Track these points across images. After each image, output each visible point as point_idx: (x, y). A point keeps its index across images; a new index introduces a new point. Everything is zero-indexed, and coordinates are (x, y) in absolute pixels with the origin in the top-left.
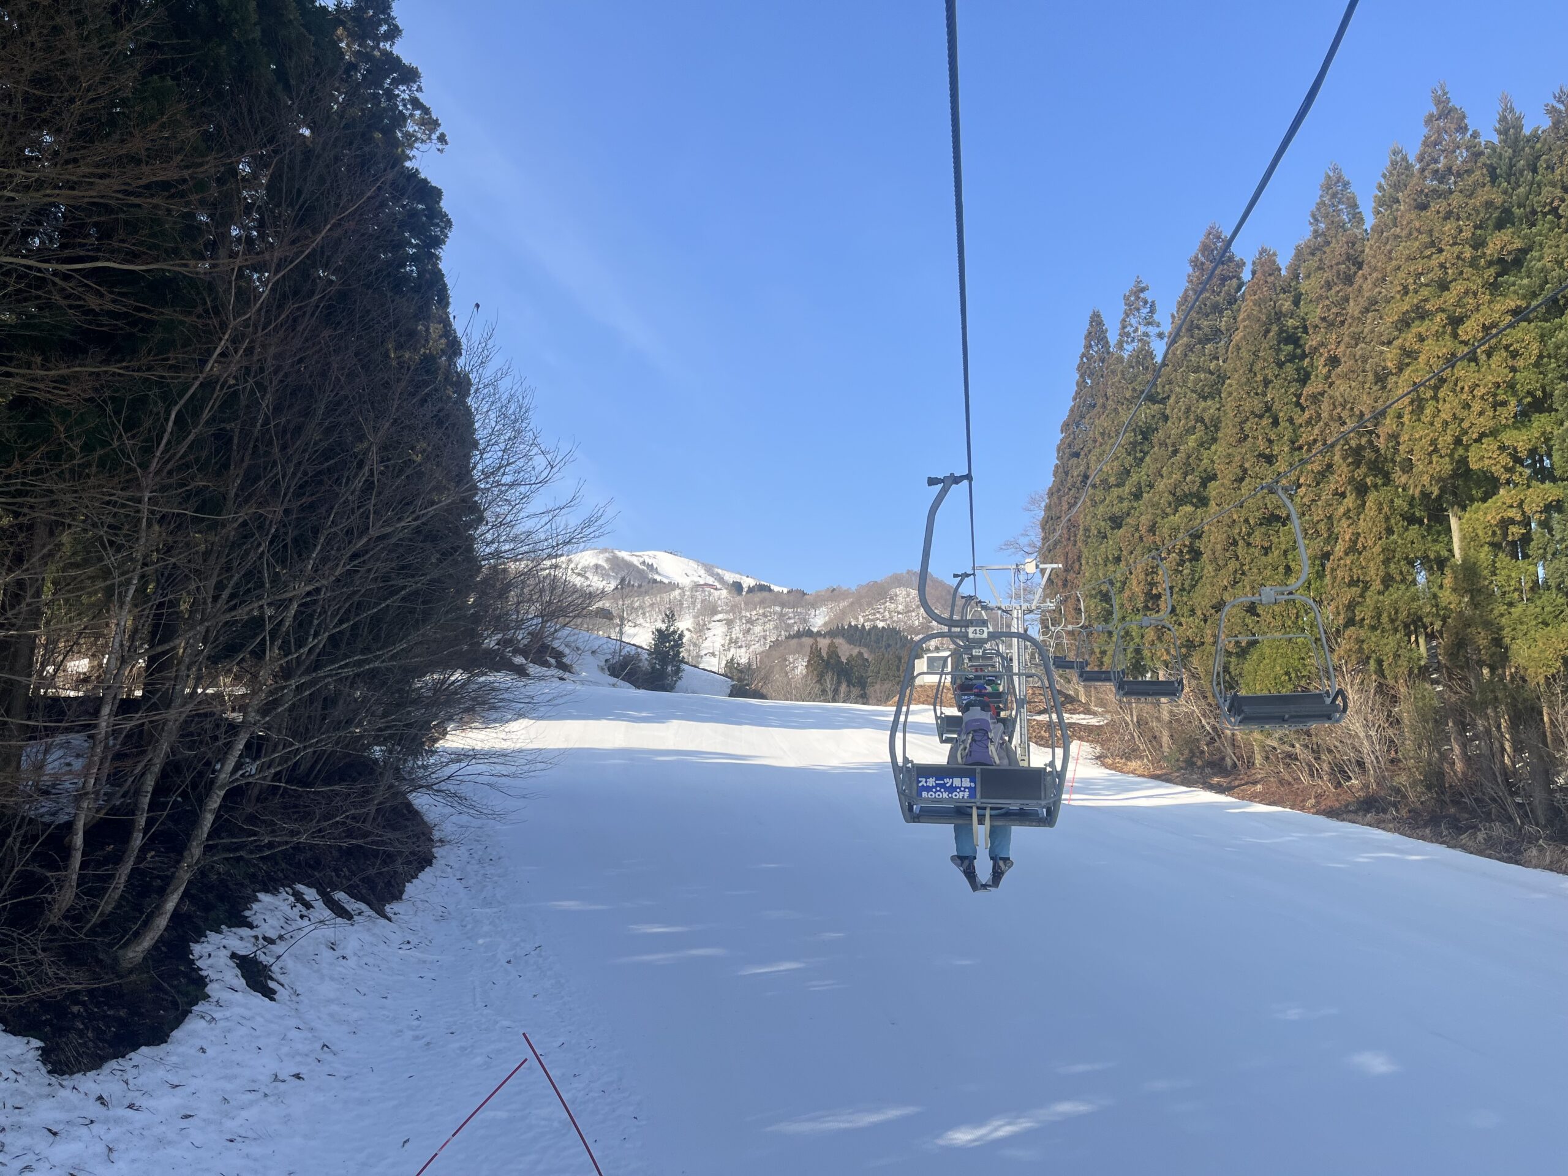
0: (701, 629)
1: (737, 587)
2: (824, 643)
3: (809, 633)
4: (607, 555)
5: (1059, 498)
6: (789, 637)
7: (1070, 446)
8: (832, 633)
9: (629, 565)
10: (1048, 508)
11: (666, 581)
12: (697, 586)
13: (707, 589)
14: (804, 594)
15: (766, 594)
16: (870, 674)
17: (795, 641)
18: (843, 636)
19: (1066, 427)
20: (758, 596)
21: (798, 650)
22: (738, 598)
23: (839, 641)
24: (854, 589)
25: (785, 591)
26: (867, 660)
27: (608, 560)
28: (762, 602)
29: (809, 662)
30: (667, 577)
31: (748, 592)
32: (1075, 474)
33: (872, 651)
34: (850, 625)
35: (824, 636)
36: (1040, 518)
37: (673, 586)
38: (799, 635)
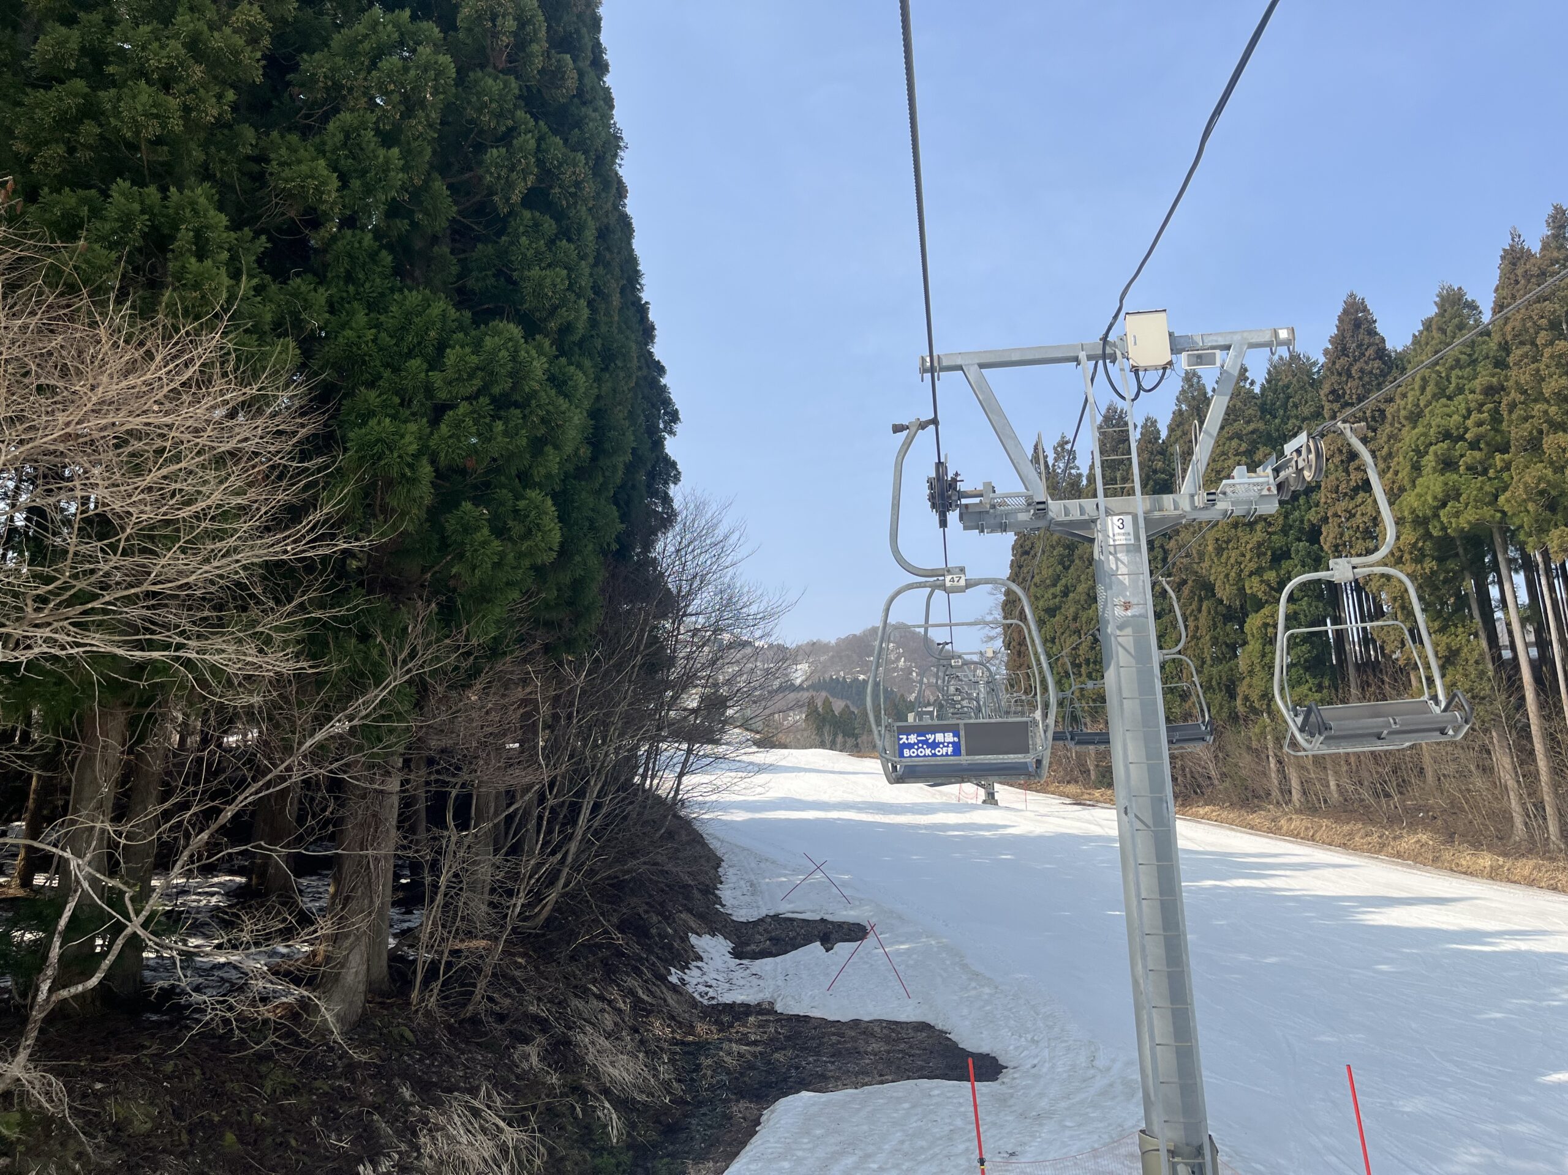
16: (857, 725)
18: (825, 689)
23: (831, 694)
29: (807, 716)
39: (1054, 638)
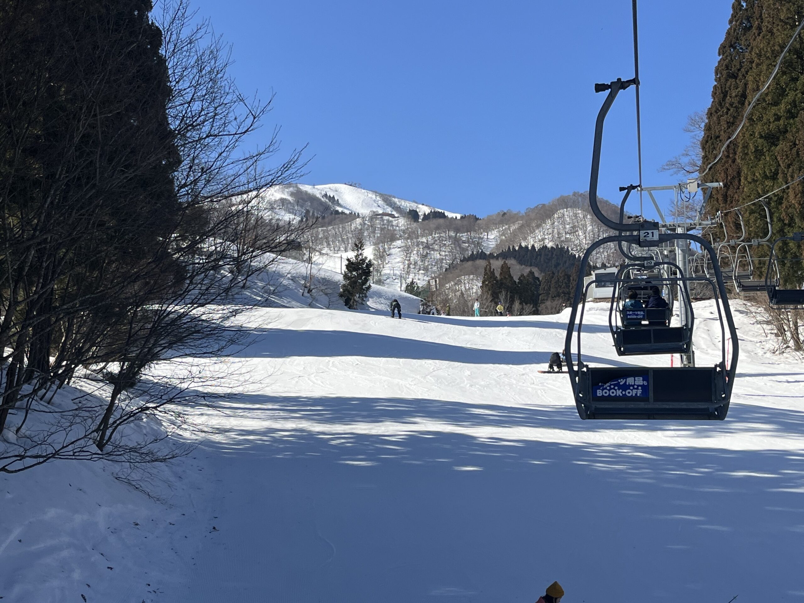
0: (382, 256)
1: (413, 215)
2: (497, 264)
3: (482, 256)
4: (291, 189)
5: (719, 118)
6: (464, 260)
7: (727, 67)
8: (504, 255)
9: (312, 199)
10: (708, 128)
11: (347, 212)
12: (375, 216)
13: (386, 218)
14: (477, 219)
15: (441, 221)
16: (541, 292)
17: (470, 263)
18: (515, 258)
19: (723, 50)
20: (434, 223)
21: (474, 272)
22: (415, 225)
23: (511, 262)
24: (523, 212)
25: (459, 216)
26: (538, 279)
27: (292, 194)
28: (438, 228)
29: (483, 282)
30: (348, 209)
31: (424, 219)
32: (734, 95)
33: (541, 271)
34: (520, 246)
35: (497, 258)
36: (701, 138)
37: (353, 216)
38: (473, 258)
39: (776, 173)
